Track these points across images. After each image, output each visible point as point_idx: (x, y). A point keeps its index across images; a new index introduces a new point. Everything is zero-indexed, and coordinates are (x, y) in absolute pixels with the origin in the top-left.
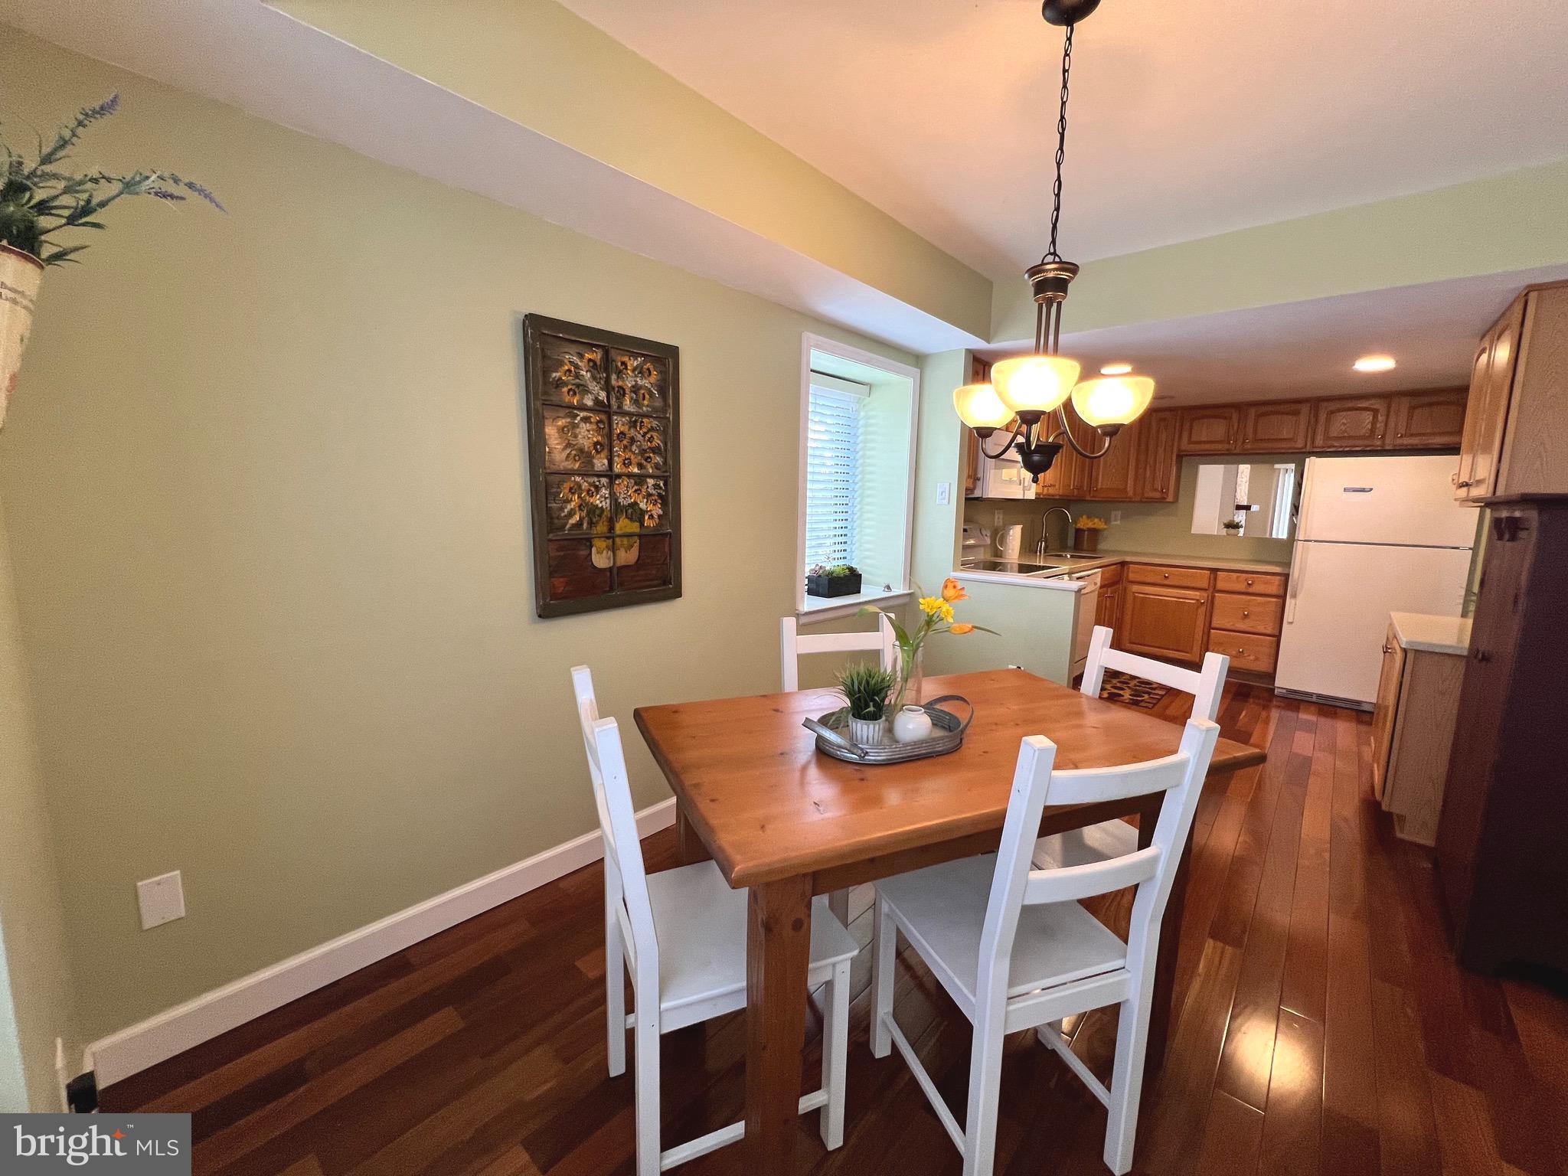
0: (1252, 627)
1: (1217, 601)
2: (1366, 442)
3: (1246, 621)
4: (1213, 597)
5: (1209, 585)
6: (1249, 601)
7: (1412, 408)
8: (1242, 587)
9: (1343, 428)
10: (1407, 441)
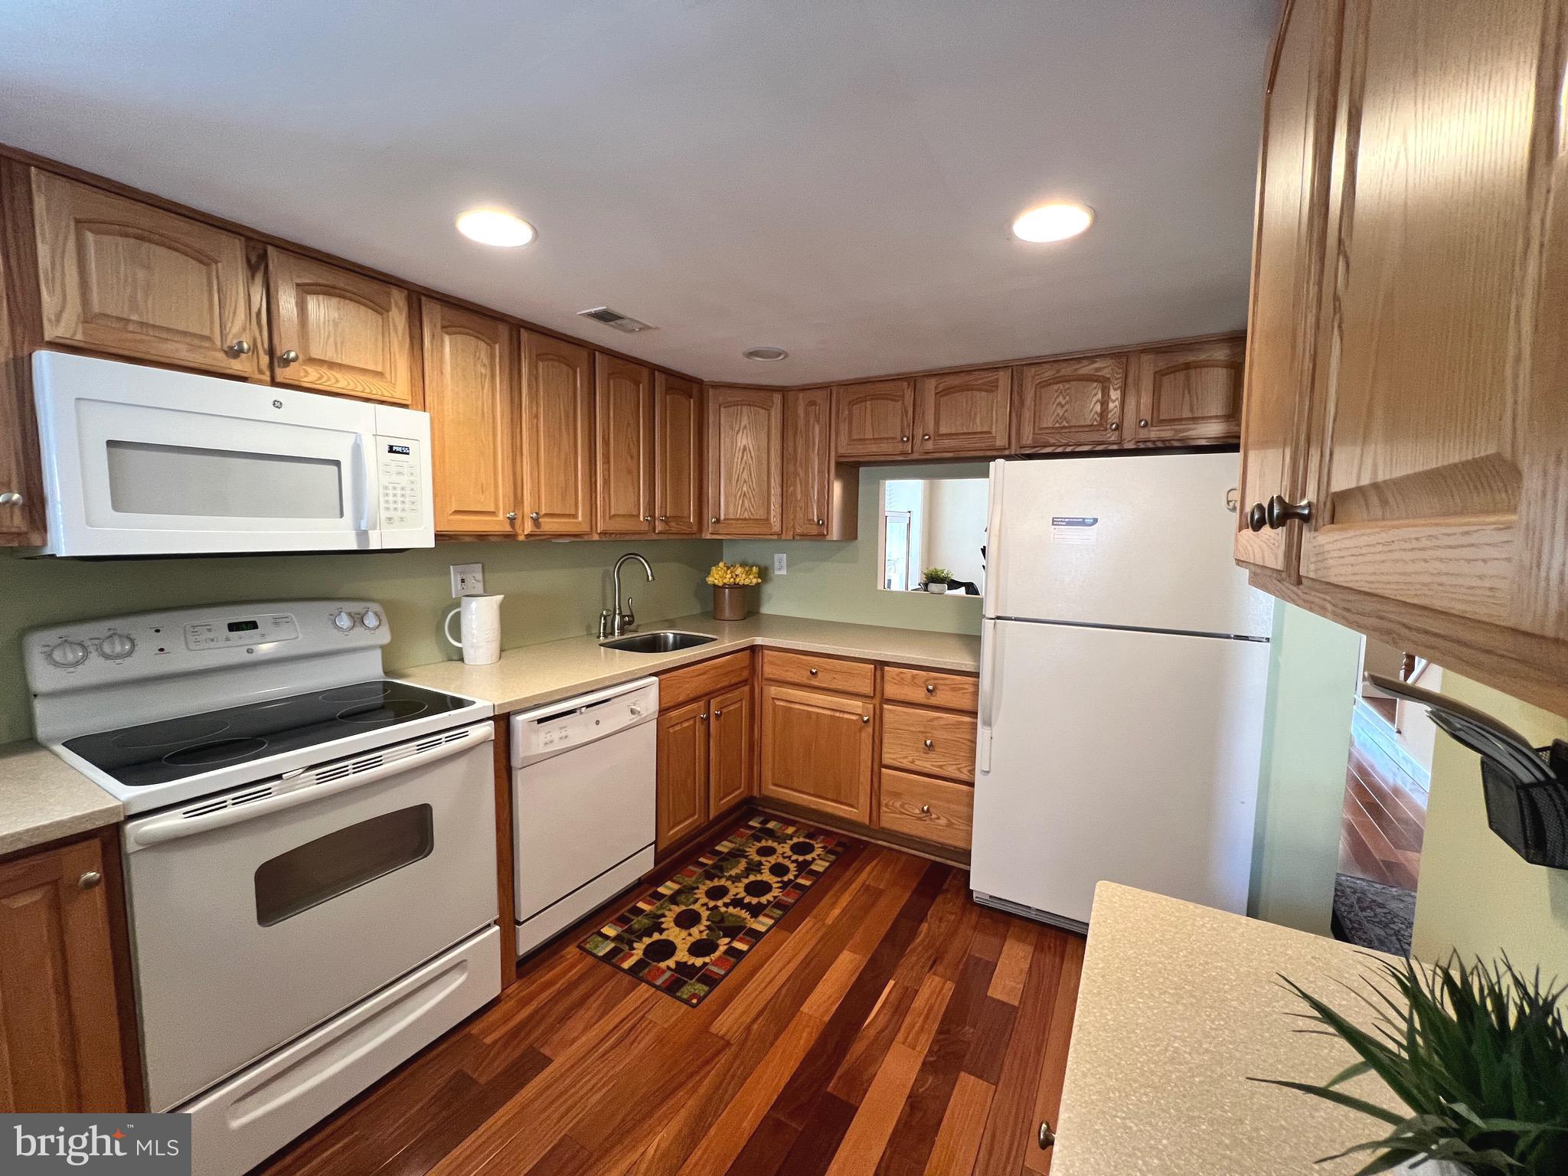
0: (940, 767)
1: (887, 717)
2: (1096, 437)
3: (932, 755)
4: (882, 709)
5: (874, 690)
6: (932, 720)
7: (1159, 375)
8: (919, 695)
9: (1060, 411)
10: (1154, 433)
